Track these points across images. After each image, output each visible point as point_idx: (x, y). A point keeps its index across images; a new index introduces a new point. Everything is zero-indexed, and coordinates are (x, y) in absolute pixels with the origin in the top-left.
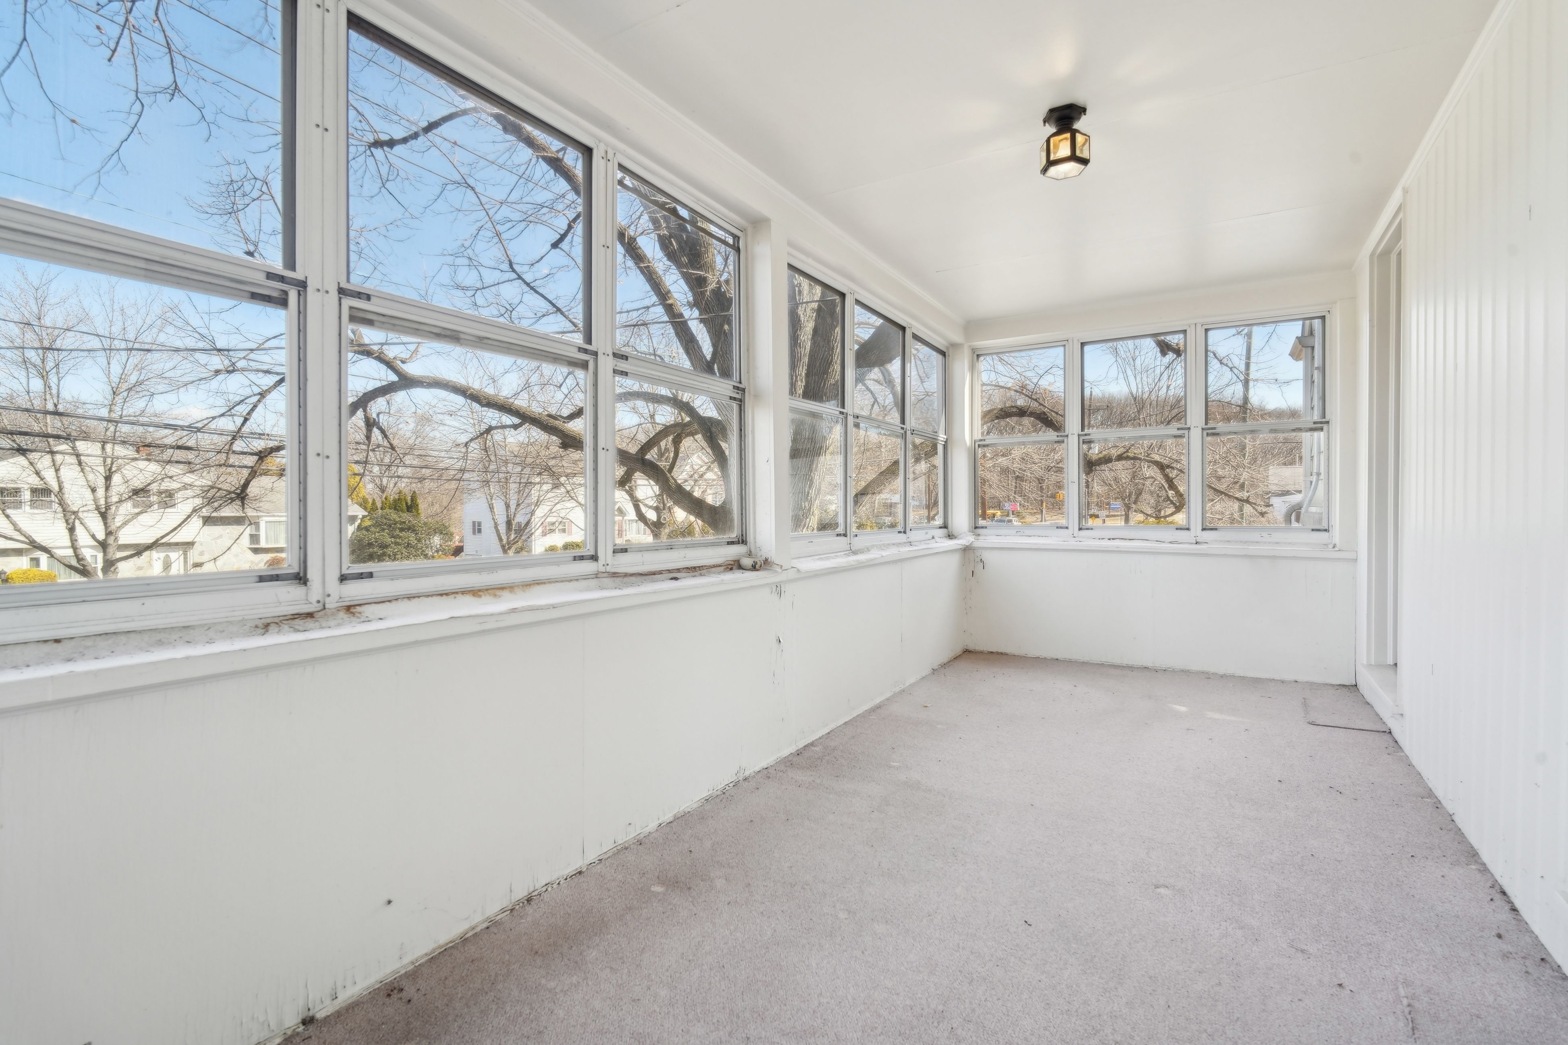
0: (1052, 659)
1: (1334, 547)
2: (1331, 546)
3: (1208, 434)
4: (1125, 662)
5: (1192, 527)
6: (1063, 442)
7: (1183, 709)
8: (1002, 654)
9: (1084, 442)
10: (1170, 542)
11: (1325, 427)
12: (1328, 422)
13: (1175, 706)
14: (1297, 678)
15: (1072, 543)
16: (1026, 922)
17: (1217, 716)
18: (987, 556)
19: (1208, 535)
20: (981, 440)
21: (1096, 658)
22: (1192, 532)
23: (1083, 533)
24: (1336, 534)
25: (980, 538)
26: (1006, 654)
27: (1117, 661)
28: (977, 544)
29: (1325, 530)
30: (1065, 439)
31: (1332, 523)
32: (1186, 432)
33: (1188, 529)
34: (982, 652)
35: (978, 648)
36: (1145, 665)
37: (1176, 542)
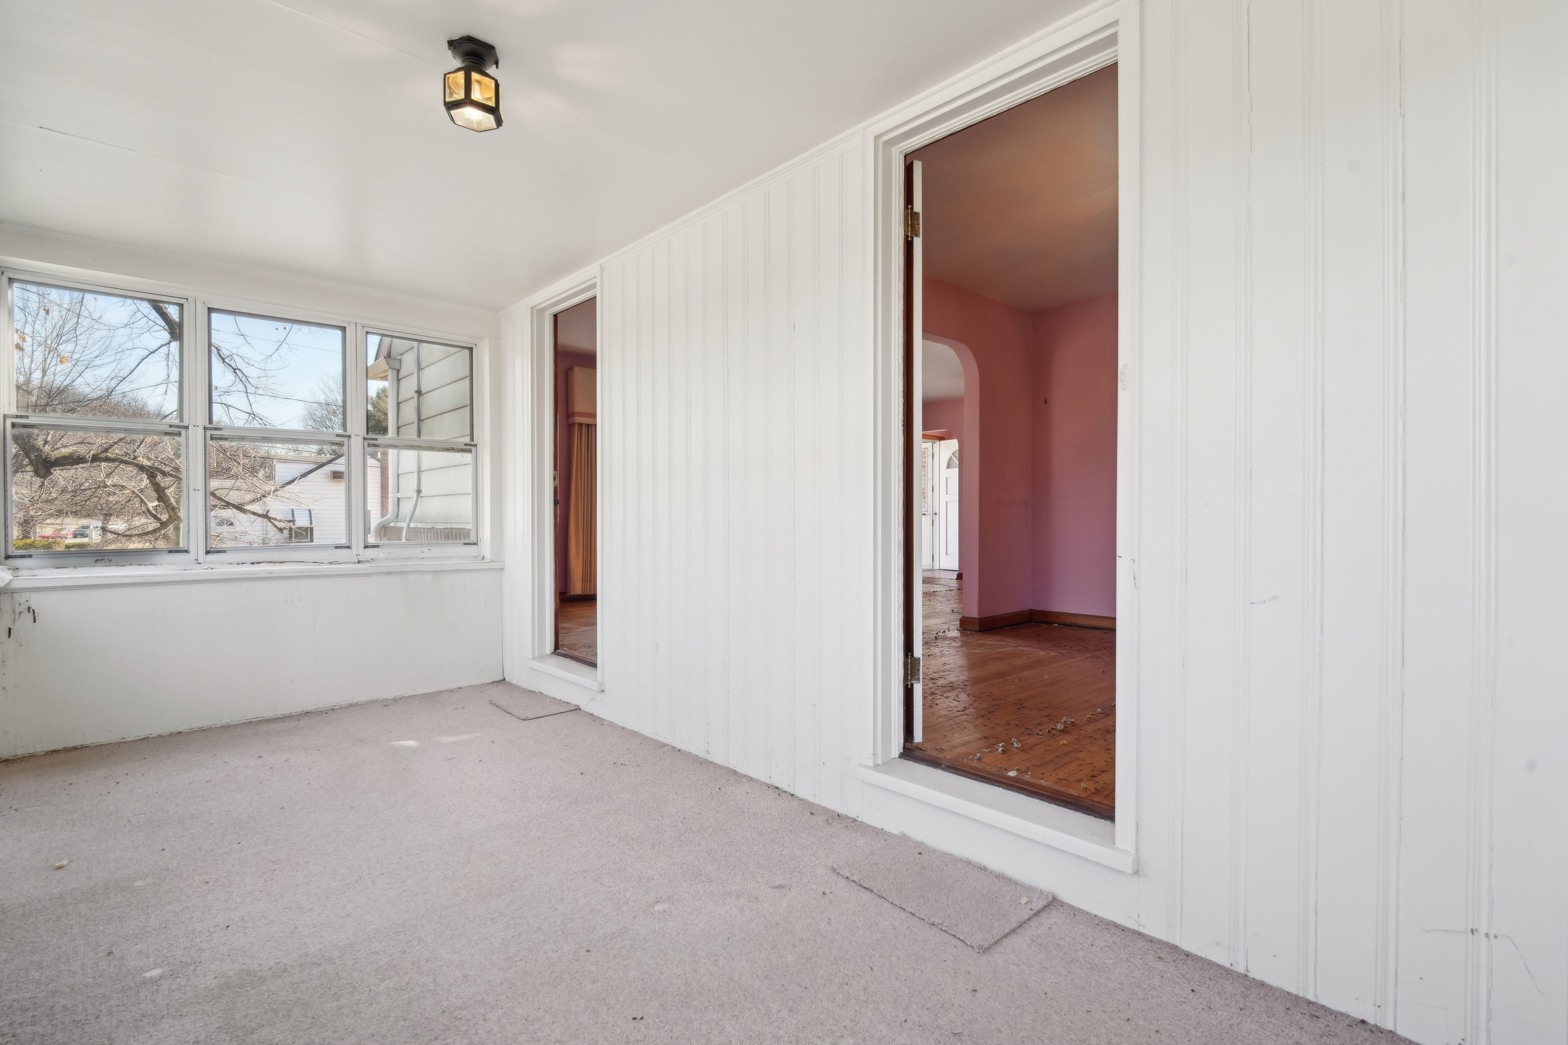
0: (171, 735)
1: (483, 559)
2: (480, 558)
3: (369, 445)
4: (280, 712)
5: (354, 545)
6: (179, 434)
7: (412, 743)
8: (75, 748)
9: (212, 439)
10: (330, 563)
11: (473, 449)
12: (476, 445)
13: (395, 743)
14: (460, 685)
15: (198, 572)
16: (634, 1019)
17: (451, 739)
18: (37, 601)
19: (370, 553)
20: (17, 417)
21: (236, 717)
22: (354, 551)
23: (212, 557)
24: (486, 547)
25: (21, 573)
26: (84, 747)
27: (269, 714)
28: (17, 584)
29: (475, 544)
30: (183, 432)
31: (480, 537)
32: (345, 440)
33: (348, 547)
34: (32, 756)
35: (20, 752)
36: (305, 709)
37: (336, 563)
